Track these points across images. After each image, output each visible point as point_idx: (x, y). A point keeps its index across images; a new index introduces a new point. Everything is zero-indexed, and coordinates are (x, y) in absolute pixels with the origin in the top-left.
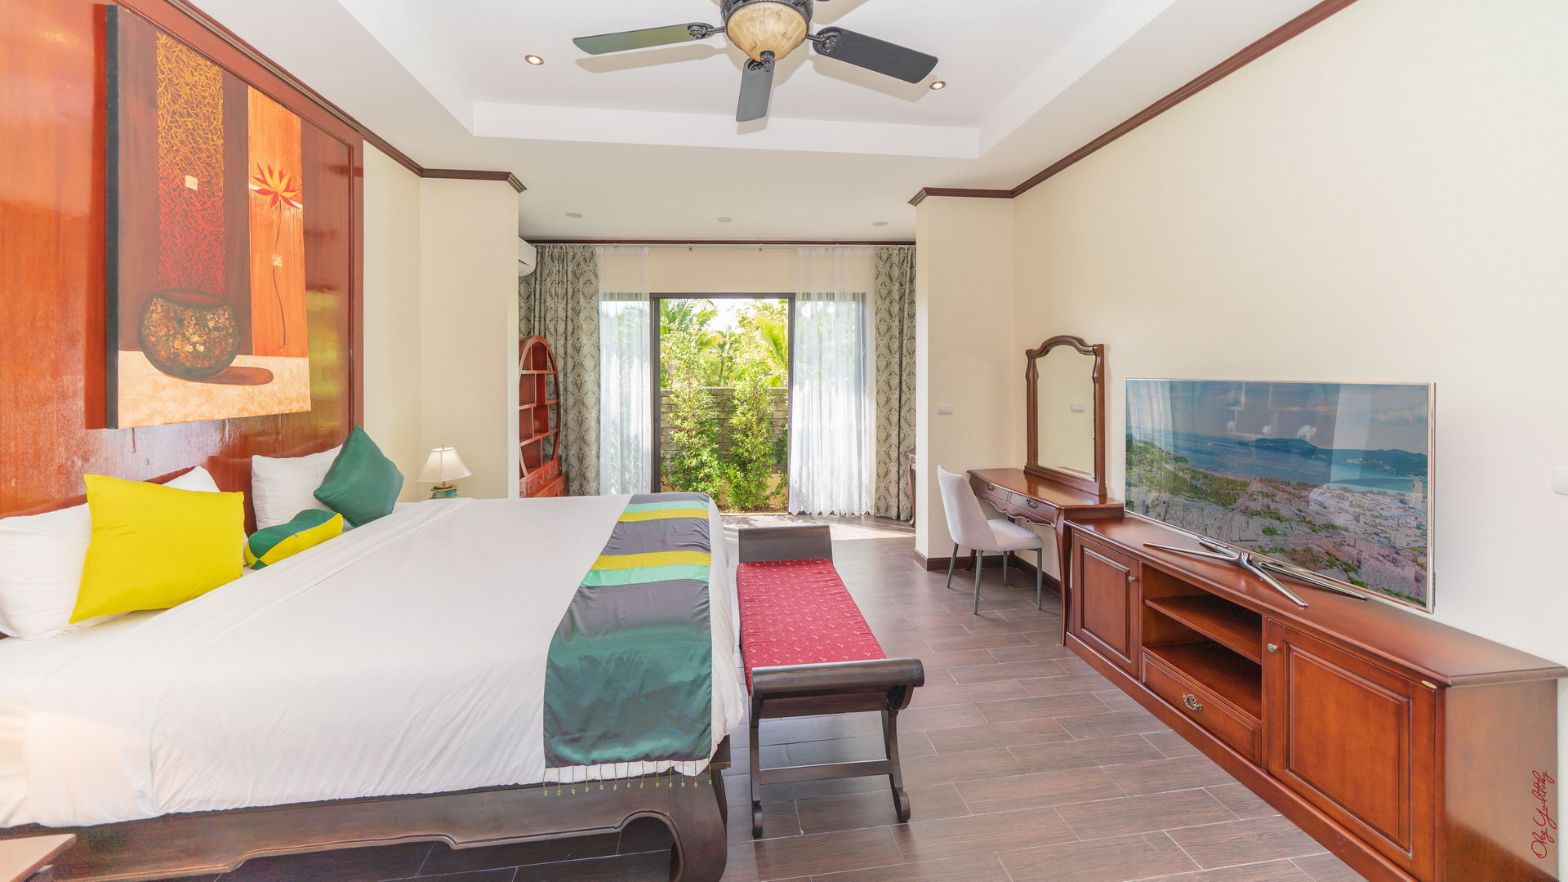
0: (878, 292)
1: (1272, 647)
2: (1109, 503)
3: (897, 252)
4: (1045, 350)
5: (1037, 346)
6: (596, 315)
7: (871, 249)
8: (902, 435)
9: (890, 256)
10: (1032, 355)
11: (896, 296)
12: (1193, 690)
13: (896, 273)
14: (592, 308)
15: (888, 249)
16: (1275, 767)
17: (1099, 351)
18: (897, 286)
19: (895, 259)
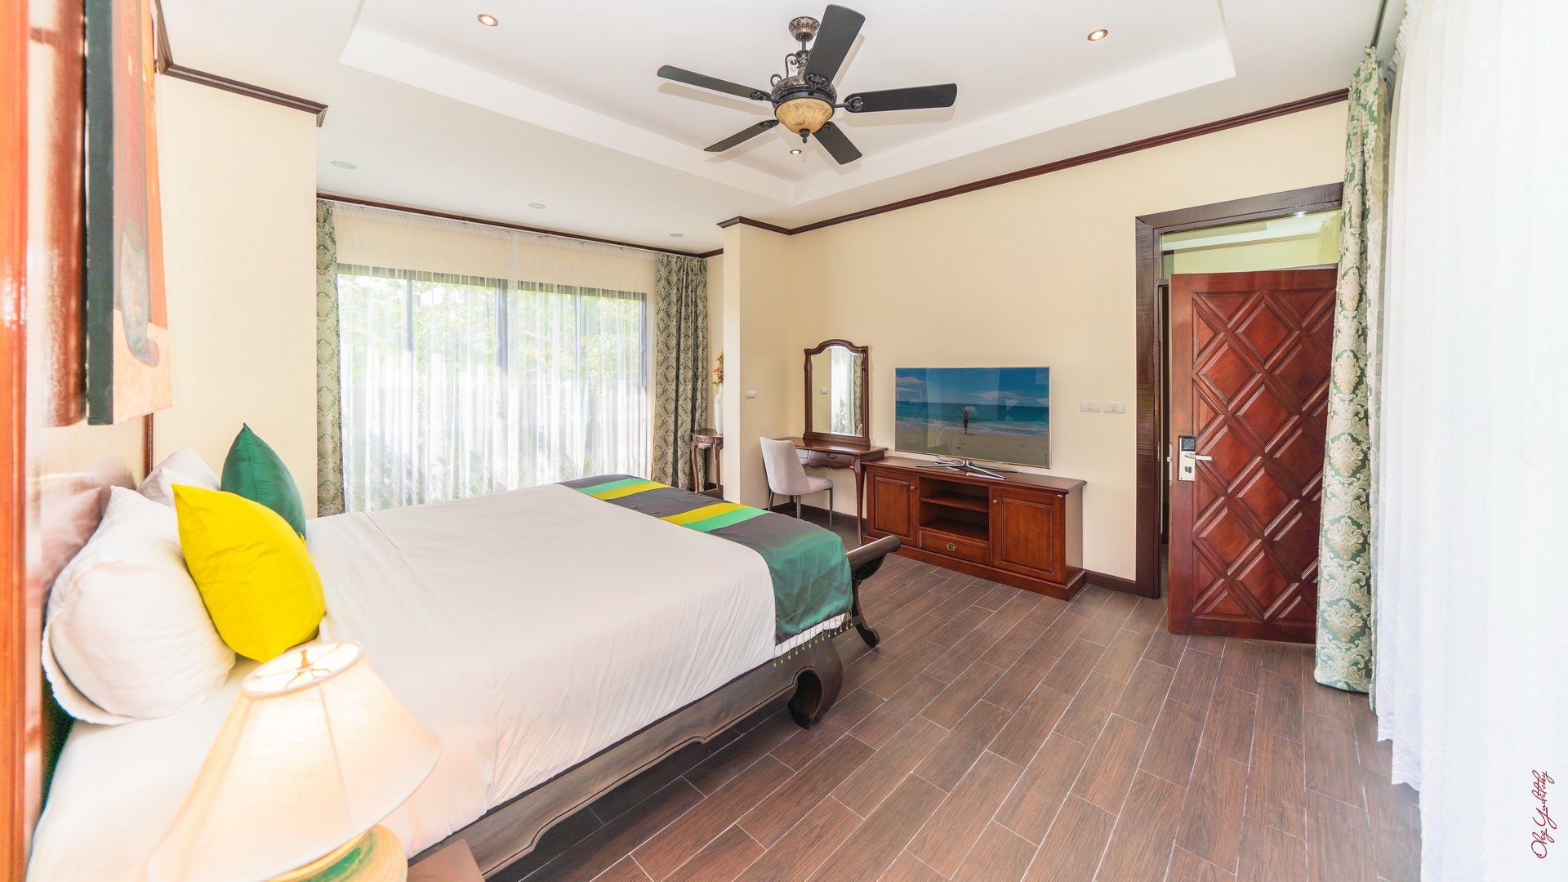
0: (658, 293)
1: (995, 501)
2: (872, 450)
3: (675, 260)
4: (821, 348)
5: (814, 346)
6: (334, 290)
7: (651, 255)
8: (679, 422)
9: (669, 262)
10: (809, 353)
11: (674, 299)
12: (951, 540)
13: (674, 279)
14: (329, 281)
15: (668, 256)
16: (996, 563)
17: (864, 350)
18: (675, 291)
19: (675, 267)
